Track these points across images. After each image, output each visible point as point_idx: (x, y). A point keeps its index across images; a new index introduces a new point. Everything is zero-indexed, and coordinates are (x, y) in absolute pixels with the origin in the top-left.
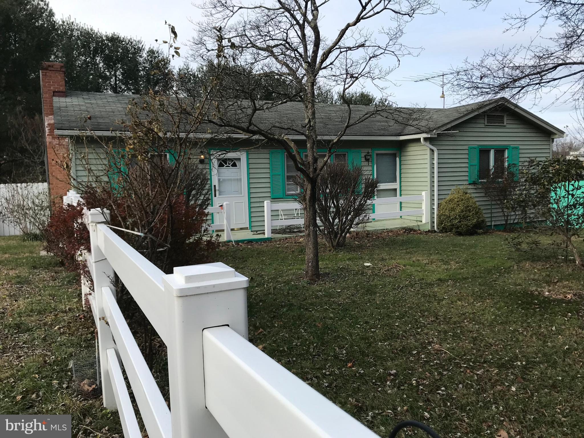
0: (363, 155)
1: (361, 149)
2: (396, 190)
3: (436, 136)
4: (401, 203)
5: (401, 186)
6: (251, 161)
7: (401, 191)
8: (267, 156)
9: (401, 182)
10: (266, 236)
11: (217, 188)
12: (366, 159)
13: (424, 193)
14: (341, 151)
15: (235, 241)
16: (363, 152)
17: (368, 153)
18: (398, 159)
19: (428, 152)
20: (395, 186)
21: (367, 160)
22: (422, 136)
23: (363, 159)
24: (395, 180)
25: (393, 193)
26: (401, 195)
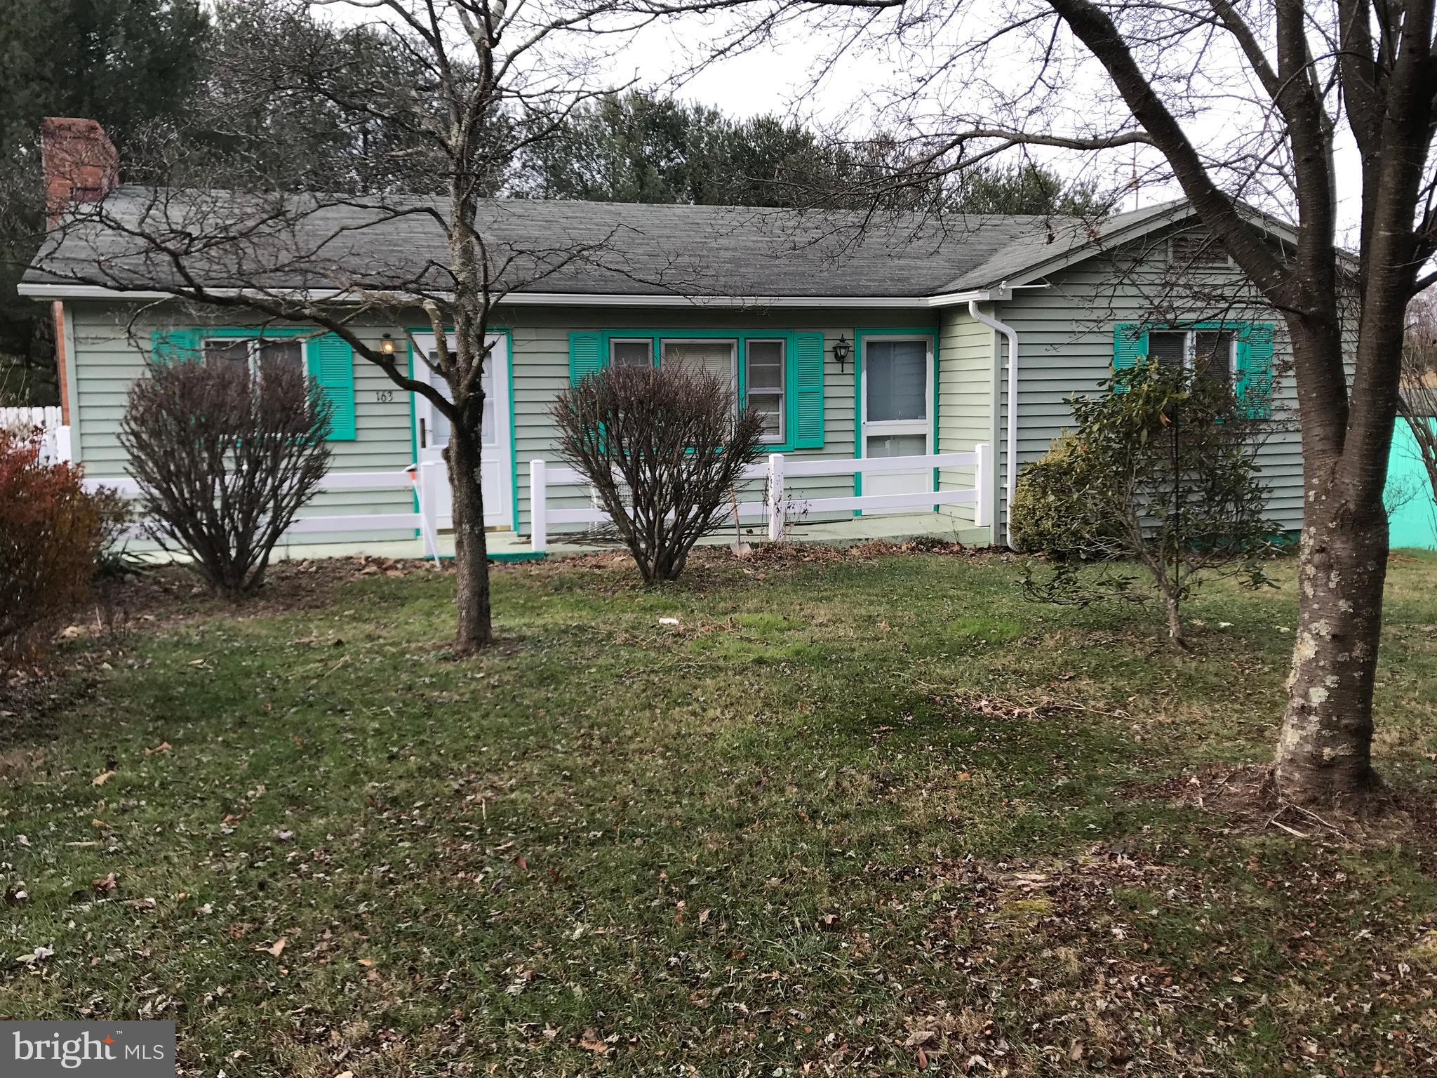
0: (829, 345)
1: (823, 331)
2: (923, 437)
3: (1010, 298)
4: (937, 472)
5: (937, 429)
6: (518, 359)
7: (937, 440)
8: (563, 347)
9: (937, 418)
10: (532, 548)
11: (428, 426)
12: (836, 356)
13: (978, 448)
14: (766, 336)
15: (441, 559)
16: (830, 338)
17: (842, 340)
18: (930, 358)
19: (992, 339)
20: (923, 426)
21: (840, 359)
22: (971, 298)
23: (830, 357)
24: (922, 414)
25: (916, 444)
26: (937, 451)
